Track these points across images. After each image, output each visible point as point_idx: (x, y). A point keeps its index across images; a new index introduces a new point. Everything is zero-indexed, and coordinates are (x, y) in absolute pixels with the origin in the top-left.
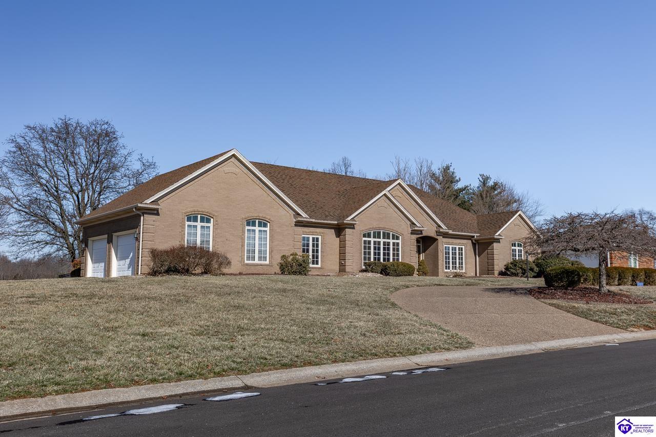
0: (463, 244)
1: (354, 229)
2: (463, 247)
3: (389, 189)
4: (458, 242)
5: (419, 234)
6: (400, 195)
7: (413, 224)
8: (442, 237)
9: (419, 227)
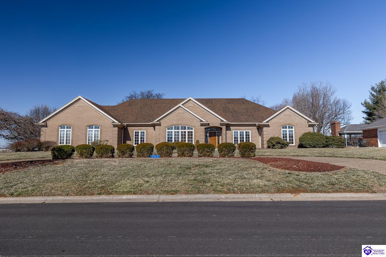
0: (250, 129)
1: (161, 126)
2: (250, 131)
3: (182, 103)
4: (245, 128)
5: (207, 126)
6: (193, 105)
7: (201, 121)
8: (225, 126)
9: (204, 122)
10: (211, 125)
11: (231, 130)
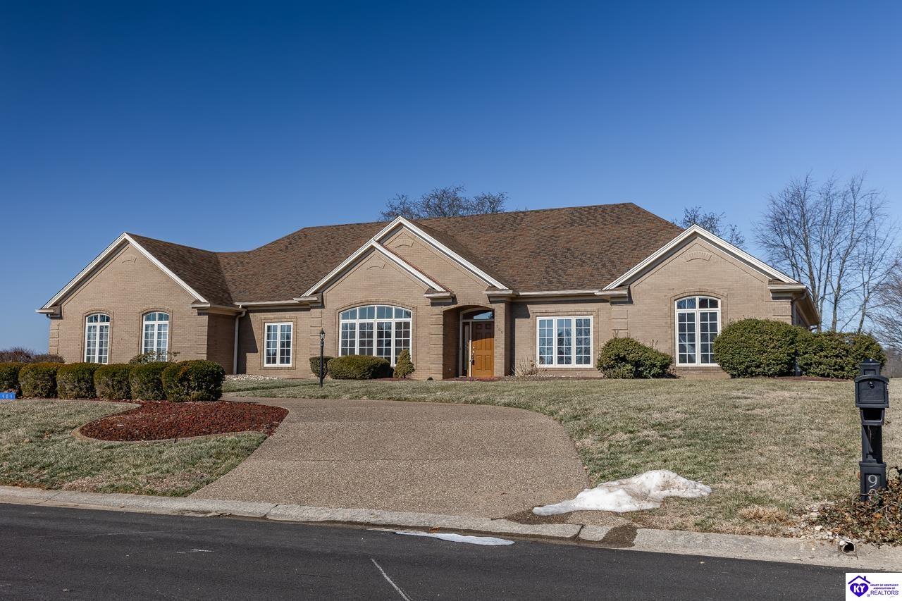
0: (589, 313)
2: (591, 318)
3: (379, 237)
4: (573, 310)
5: (449, 304)
6: (409, 242)
7: (432, 290)
8: (503, 305)
9: (438, 292)
10: (461, 303)
11: (528, 316)
